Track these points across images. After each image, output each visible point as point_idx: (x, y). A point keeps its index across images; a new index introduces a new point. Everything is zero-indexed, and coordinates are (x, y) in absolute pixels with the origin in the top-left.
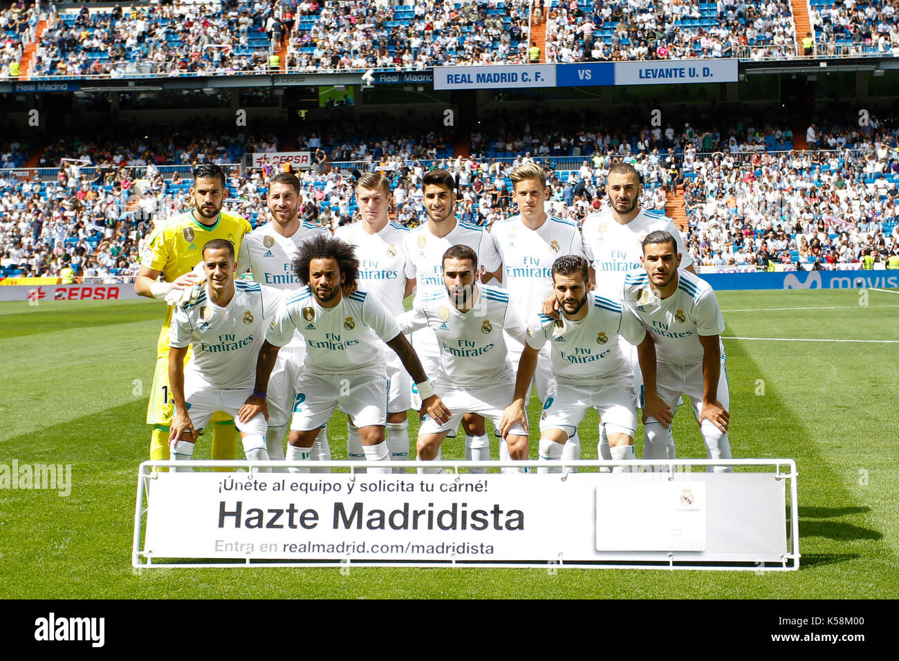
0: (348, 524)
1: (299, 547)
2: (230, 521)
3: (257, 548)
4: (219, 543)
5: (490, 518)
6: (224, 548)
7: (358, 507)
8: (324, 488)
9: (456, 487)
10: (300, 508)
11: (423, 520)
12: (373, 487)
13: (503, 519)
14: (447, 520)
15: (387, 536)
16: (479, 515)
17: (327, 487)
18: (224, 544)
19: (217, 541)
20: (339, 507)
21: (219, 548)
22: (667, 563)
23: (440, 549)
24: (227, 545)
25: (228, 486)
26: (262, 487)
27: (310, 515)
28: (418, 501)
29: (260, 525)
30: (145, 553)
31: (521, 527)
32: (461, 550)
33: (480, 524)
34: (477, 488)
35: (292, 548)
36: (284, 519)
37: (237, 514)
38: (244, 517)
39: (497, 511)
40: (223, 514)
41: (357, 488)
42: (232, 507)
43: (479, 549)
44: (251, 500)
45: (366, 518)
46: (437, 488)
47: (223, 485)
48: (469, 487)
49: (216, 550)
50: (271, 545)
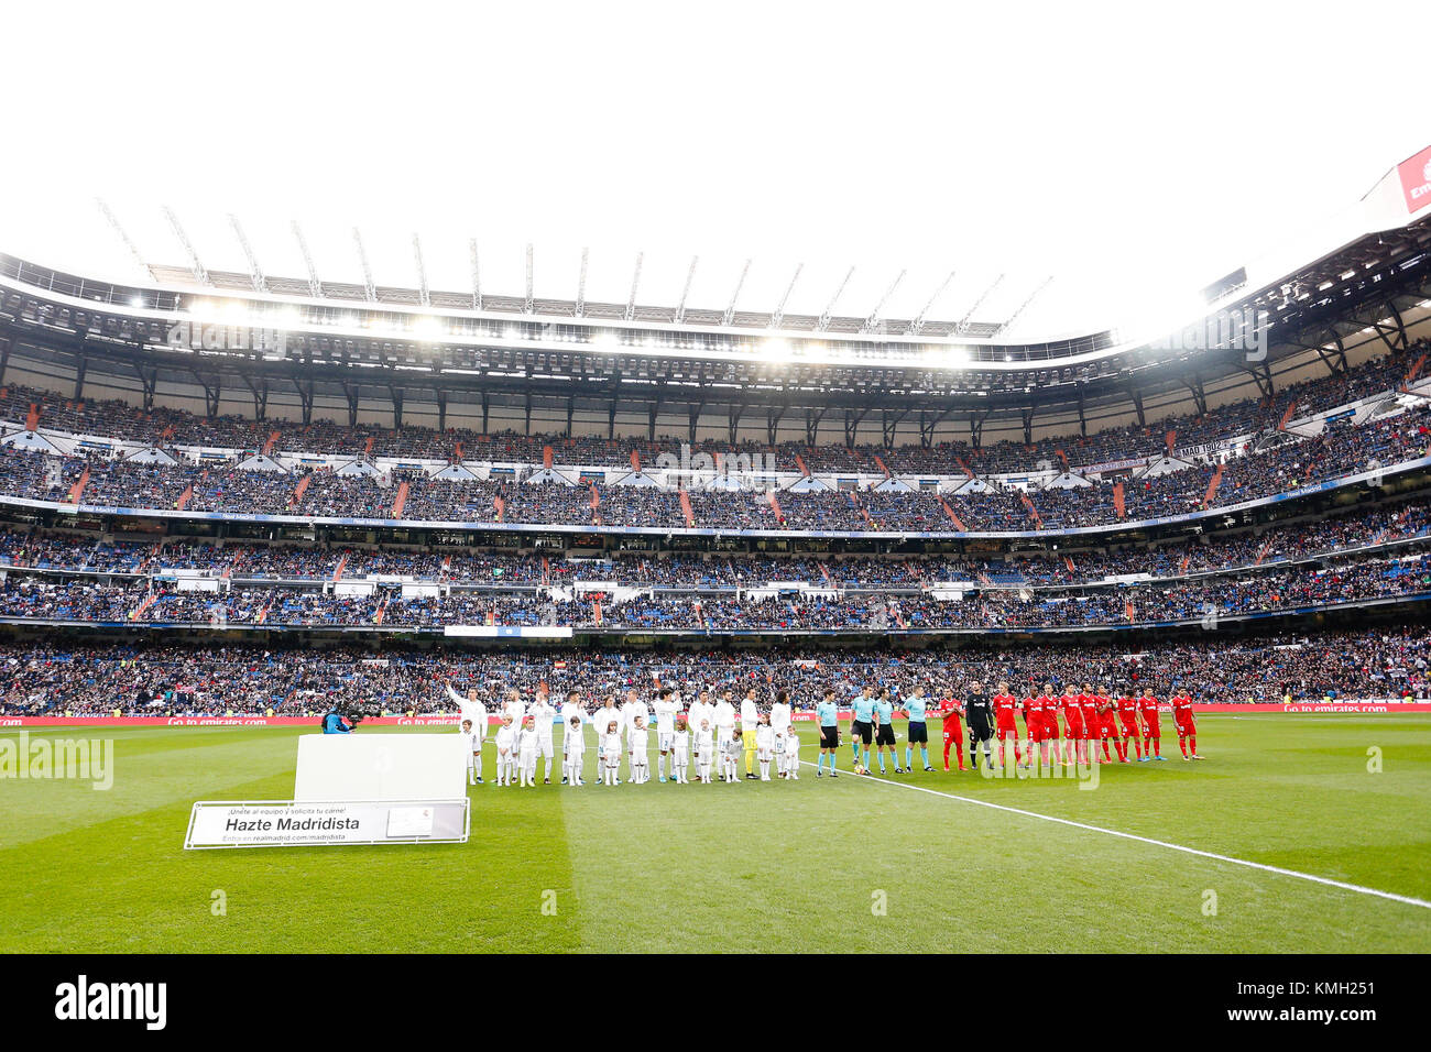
0: (284, 828)
1: (261, 838)
2: (231, 827)
3: (242, 839)
4: (226, 838)
5: (345, 824)
6: (227, 840)
7: (289, 820)
8: (276, 812)
10: (263, 822)
11: (316, 825)
12: (297, 812)
13: (350, 824)
14: (327, 825)
15: (300, 832)
16: (340, 823)
18: (228, 838)
20: (281, 820)
21: (225, 840)
22: (414, 841)
23: (322, 838)
25: (233, 812)
26: (248, 812)
27: (267, 824)
28: (315, 818)
29: (245, 829)
30: (191, 842)
31: (357, 827)
32: (331, 838)
33: (340, 827)
34: (341, 811)
35: (258, 839)
36: (256, 827)
37: (235, 825)
38: (238, 825)
39: (348, 821)
40: (229, 824)
41: (290, 813)
42: (233, 822)
43: (339, 837)
44: (242, 818)
45: (292, 825)
46: (324, 812)
47: (230, 812)
48: (338, 811)
50: (249, 838)
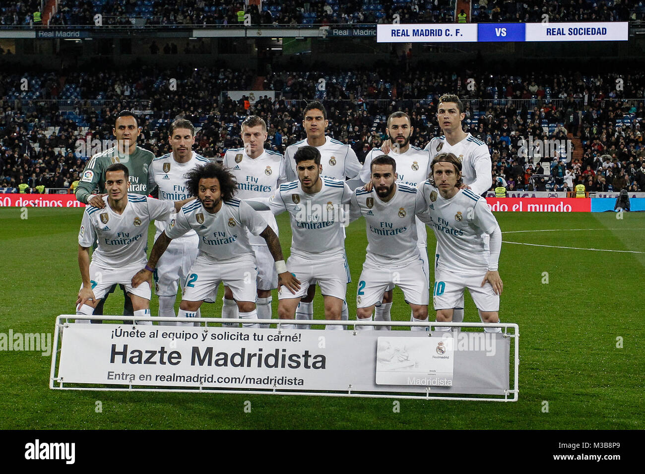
0: (201, 363)
1: (166, 378)
2: (119, 358)
3: (137, 378)
4: (110, 374)
5: (302, 360)
6: (114, 377)
7: (209, 350)
8: (185, 336)
9: (278, 338)
10: (169, 350)
11: (255, 360)
12: (220, 337)
13: (311, 361)
14: (272, 361)
15: (229, 371)
16: (294, 358)
17: (188, 336)
18: (114, 374)
19: (109, 372)
20: (195, 350)
21: (110, 377)
22: (425, 394)
23: (266, 381)
24: (116, 375)
25: (118, 334)
26: (143, 335)
27: (175, 355)
28: (252, 347)
29: (140, 362)
30: (58, 380)
31: (323, 367)
32: (280, 382)
33: (294, 364)
34: (294, 339)
35: (162, 378)
36: (157, 358)
37: (124, 354)
38: (129, 356)
39: (307, 355)
40: (114, 353)
41: (209, 337)
42: (120, 349)
43: (293, 381)
44: (134, 344)
45: (214, 358)
46: (265, 338)
47: (114, 333)
48: (288, 338)
49: (108, 378)
50: (147, 376)
